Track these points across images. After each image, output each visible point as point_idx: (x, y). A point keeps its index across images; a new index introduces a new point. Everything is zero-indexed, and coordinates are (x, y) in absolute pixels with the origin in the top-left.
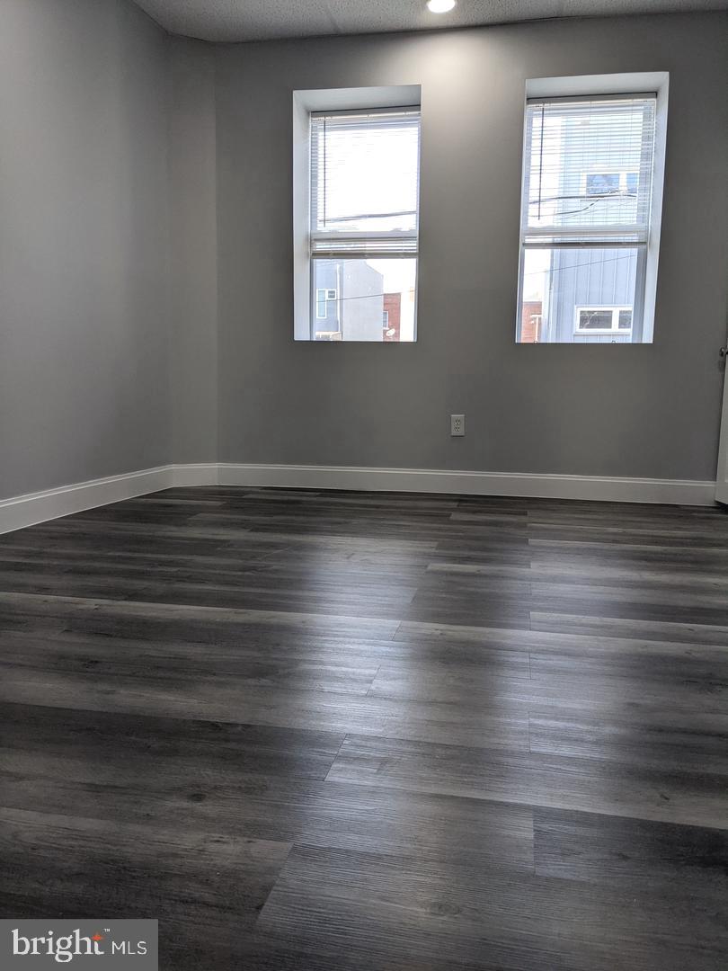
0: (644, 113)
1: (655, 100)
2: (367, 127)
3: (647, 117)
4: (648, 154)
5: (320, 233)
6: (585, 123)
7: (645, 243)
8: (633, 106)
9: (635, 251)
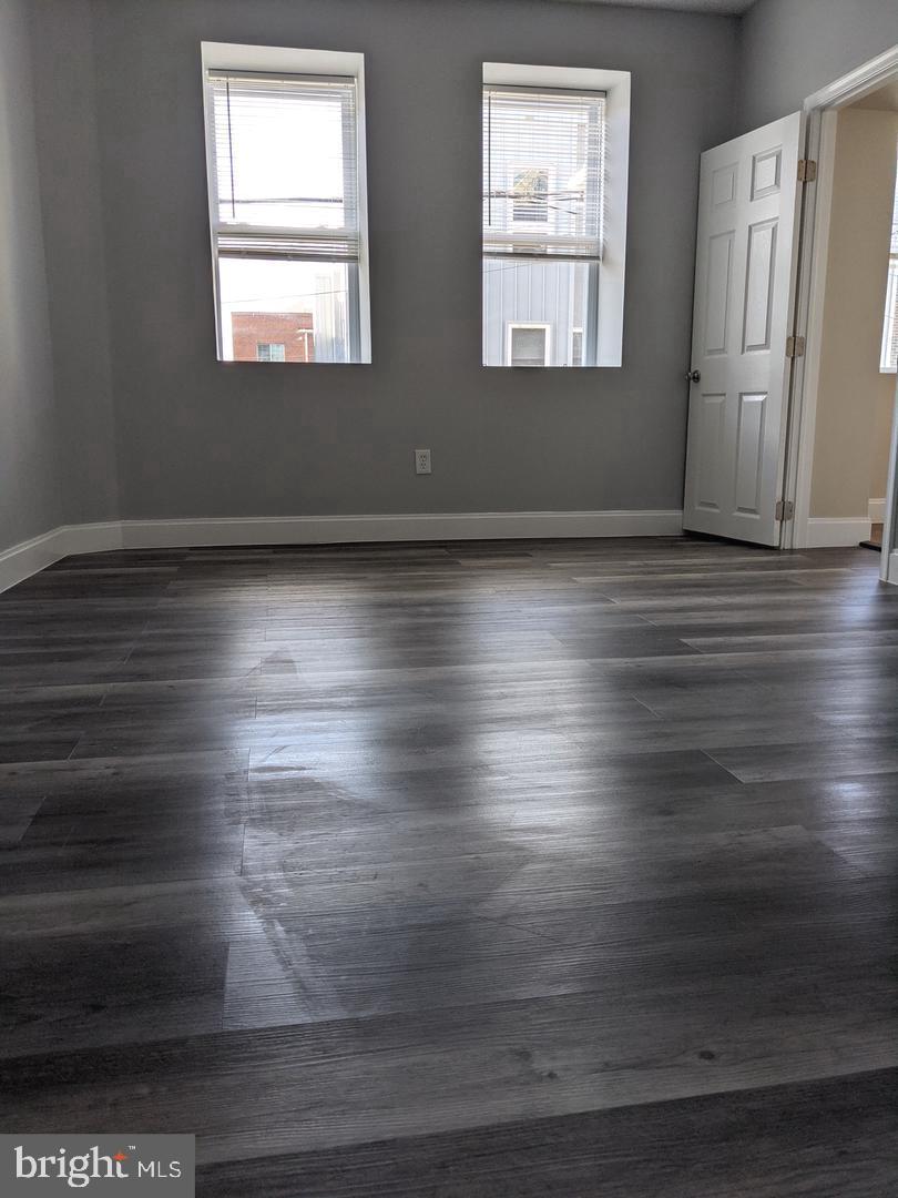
0: (590, 114)
1: (603, 100)
2: (282, 96)
3: (593, 118)
4: (595, 159)
5: (224, 224)
6: (529, 118)
7: (597, 258)
8: (583, 104)
9: (586, 265)
